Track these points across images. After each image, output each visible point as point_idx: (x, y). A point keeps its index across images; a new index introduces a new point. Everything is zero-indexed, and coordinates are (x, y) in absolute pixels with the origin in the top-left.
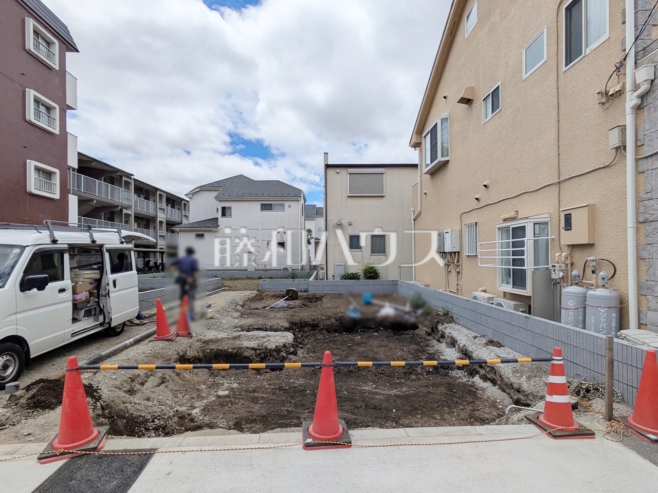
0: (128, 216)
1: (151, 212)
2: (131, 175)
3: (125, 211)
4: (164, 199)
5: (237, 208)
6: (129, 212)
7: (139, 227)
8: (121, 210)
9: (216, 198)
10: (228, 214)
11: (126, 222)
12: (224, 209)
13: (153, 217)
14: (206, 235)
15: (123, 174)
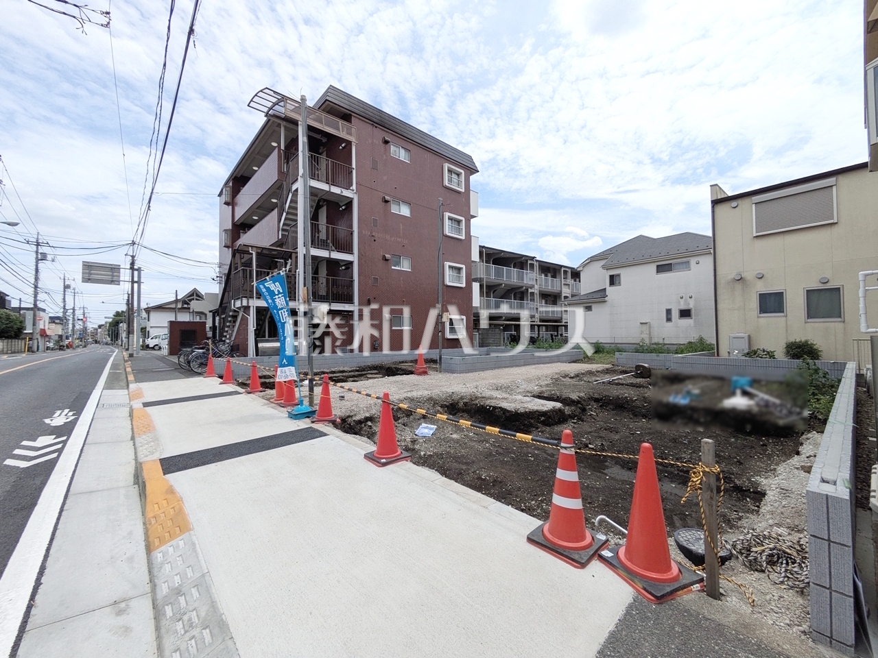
0: (532, 294)
1: (556, 289)
2: (534, 257)
3: (530, 291)
4: (569, 275)
5: (626, 275)
6: (532, 291)
7: (546, 303)
8: (527, 290)
9: (604, 267)
10: (617, 282)
11: (532, 300)
12: (612, 277)
13: (558, 293)
14: (594, 306)
15: (527, 258)
